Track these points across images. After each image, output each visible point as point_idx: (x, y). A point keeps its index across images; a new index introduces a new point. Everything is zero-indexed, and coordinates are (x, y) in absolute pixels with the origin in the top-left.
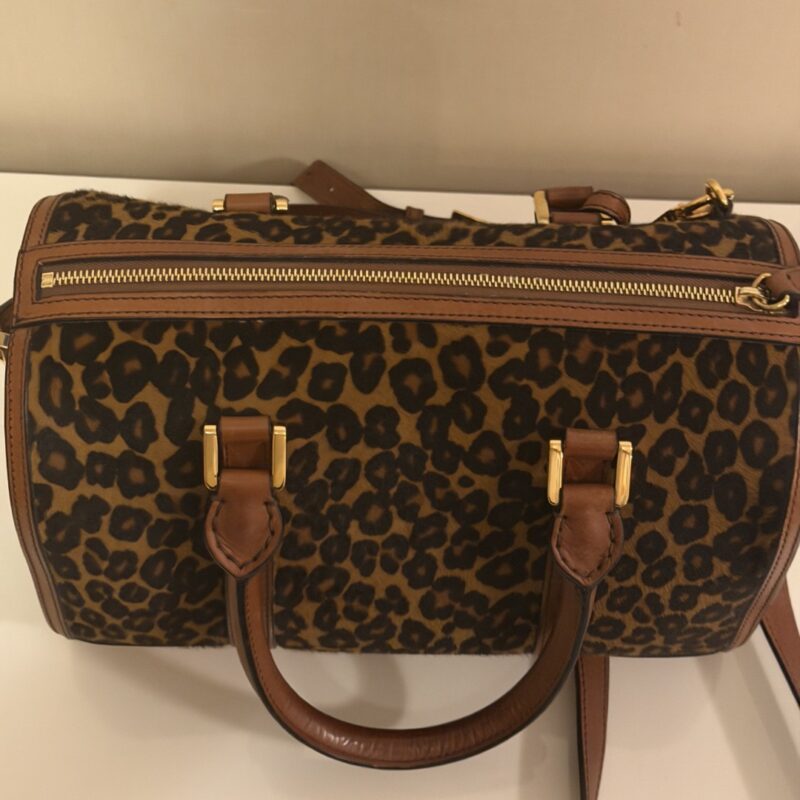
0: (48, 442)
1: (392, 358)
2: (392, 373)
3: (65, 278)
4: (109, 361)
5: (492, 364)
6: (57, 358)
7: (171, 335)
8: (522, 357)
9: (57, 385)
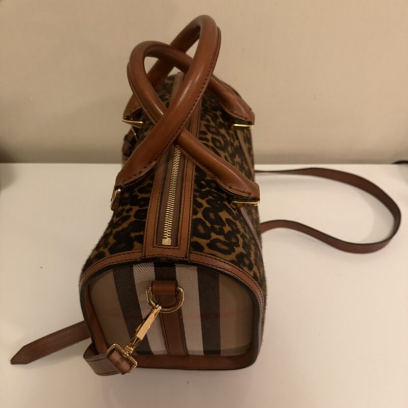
0: (240, 261)
3: (168, 231)
4: (210, 223)
6: (208, 241)
7: (199, 200)
9: (220, 245)
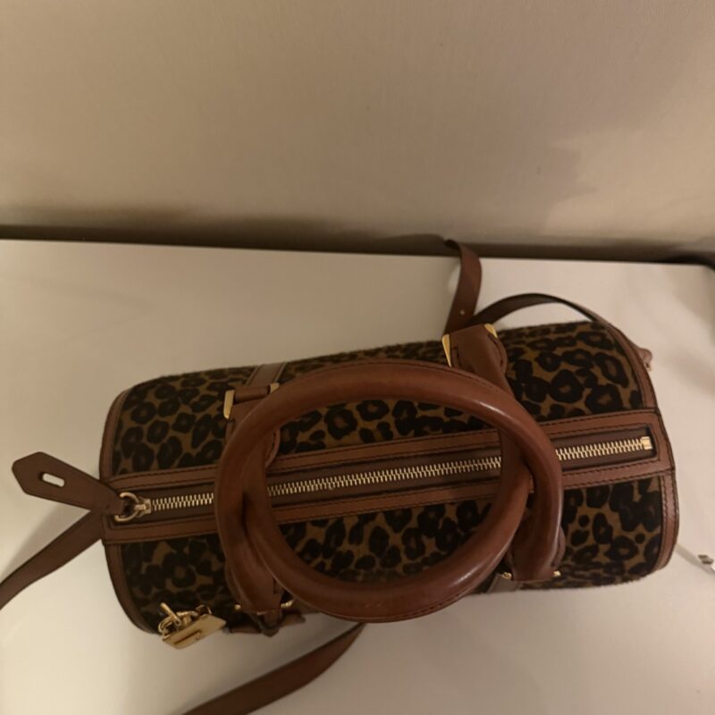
1: (389, 419)
2: (388, 411)
4: (583, 390)
5: (322, 426)
7: (545, 411)
8: (300, 434)
9: (613, 371)
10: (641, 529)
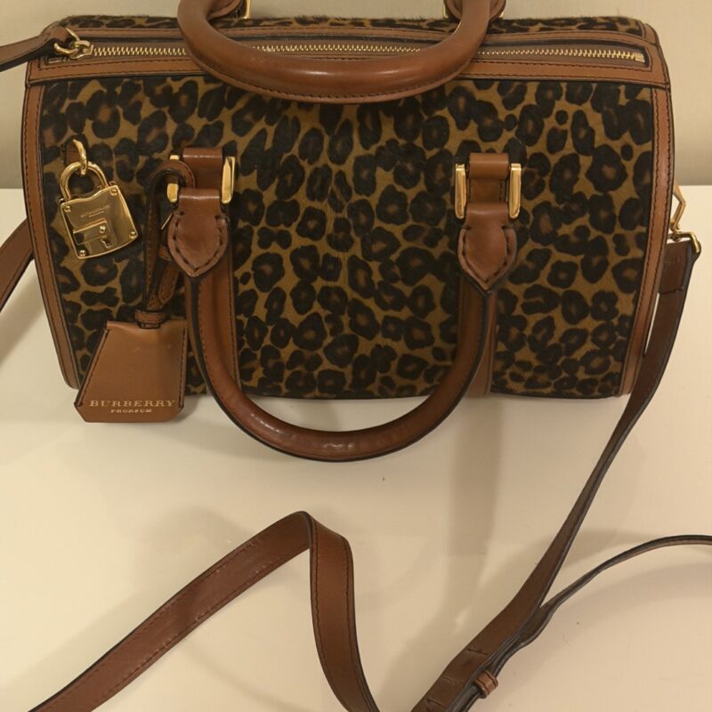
10: (627, 138)
